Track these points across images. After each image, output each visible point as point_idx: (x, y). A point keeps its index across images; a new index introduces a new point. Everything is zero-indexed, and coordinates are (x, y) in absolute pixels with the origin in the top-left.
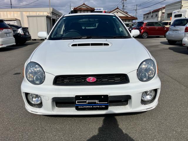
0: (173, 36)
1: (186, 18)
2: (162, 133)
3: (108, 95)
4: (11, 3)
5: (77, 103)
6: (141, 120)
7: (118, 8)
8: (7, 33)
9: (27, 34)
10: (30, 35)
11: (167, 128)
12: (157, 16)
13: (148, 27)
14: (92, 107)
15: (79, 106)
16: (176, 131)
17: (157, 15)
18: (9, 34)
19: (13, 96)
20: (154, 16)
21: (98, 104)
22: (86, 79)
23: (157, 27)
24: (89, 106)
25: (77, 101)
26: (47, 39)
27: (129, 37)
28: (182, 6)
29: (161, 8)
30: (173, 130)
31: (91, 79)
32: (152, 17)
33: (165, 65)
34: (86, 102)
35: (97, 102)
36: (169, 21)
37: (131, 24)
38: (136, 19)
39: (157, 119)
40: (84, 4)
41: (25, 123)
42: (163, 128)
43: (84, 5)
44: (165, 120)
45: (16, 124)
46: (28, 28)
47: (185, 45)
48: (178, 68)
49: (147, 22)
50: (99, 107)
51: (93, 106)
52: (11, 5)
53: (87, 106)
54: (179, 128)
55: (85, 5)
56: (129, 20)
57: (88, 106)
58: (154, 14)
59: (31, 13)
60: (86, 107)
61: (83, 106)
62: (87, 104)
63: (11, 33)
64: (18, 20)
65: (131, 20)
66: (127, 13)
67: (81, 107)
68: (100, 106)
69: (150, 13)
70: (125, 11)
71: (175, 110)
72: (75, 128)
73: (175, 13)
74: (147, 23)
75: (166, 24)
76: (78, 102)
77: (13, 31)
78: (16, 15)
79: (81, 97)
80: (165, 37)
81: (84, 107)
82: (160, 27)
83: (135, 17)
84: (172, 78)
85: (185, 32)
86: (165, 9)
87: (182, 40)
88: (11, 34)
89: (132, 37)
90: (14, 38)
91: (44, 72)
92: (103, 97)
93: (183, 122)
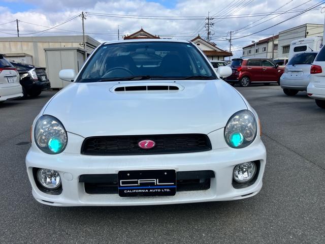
0: (292, 82)
1: (312, 51)
2: (271, 238)
3: (174, 171)
4: (18, 29)
5: (121, 185)
6: (234, 217)
7: (199, 37)
8: (9, 77)
9: (44, 78)
10: (48, 80)
11: (279, 230)
12: (265, 50)
13: (250, 67)
14: (147, 191)
15: (126, 189)
16: (294, 235)
17: (265, 48)
18: (12, 79)
19: (14, 179)
20: (261, 50)
21: (157, 185)
22: (137, 143)
23: (265, 67)
24: (143, 189)
25: (121, 181)
26: (75, 81)
27: (214, 77)
28: (308, 33)
29: (272, 38)
30: (290, 233)
31: (146, 143)
32: (257, 52)
33: (278, 128)
34: (137, 182)
35: (155, 182)
36: (285, 58)
37: (222, 63)
38: (230, 54)
39: (261, 215)
40: (142, 30)
41: (31, 223)
42: (272, 229)
43: (142, 32)
44: (276, 216)
45: (16, 225)
46: (44, 69)
47: (312, 95)
48: (299, 132)
49: (247, 59)
50: (159, 190)
51: (149, 189)
52: (18, 31)
53: (139, 189)
54: (300, 229)
55: (144, 32)
56: (218, 57)
57: (141, 189)
58: (261, 47)
59: (51, 44)
60: (137, 191)
61: (132, 190)
62: (140, 186)
63: (16, 76)
64: (28, 56)
65: (221, 56)
66: (214, 45)
67: (128, 191)
68: (161, 189)
69: (254, 45)
70: (211, 41)
71: (294, 201)
72: (119, 231)
73: (295, 44)
74: (248, 61)
75: (281, 62)
76: (123, 183)
77: (20, 74)
78: (25, 48)
79: (128, 175)
80: (279, 85)
81: (134, 191)
82: (270, 67)
83: (229, 51)
84: (289, 149)
85: (311, 73)
86: (278, 39)
87: (306, 88)
88: (15, 79)
89: (219, 78)
90: (21, 86)
91: (66, 132)
92: (166, 173)
93: (307, 220)
